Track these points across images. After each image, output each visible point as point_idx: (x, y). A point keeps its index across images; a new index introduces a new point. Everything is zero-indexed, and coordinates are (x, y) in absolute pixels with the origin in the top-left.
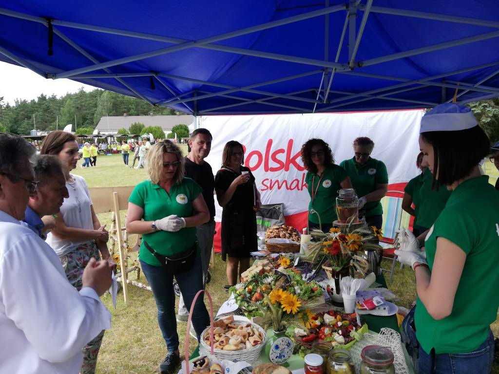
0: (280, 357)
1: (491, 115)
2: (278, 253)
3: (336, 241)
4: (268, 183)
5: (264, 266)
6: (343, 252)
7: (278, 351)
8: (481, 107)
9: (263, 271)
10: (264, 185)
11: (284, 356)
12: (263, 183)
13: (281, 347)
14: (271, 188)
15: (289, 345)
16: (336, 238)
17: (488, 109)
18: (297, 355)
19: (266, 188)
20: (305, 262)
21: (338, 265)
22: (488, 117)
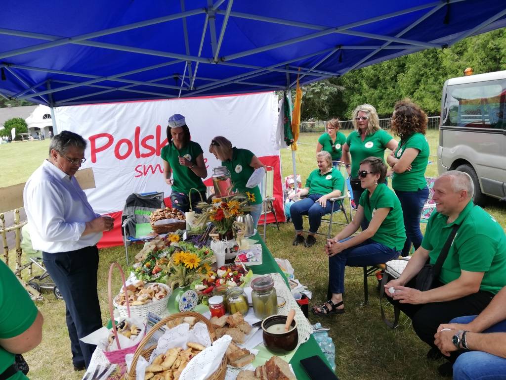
0: (188, 307)
1: (328, 93)
2: (166, 233)
3: (220, 209)
4: (141, 169)
5: (156, 244)
6: (226, 217)
7: (186, 303)
8: (319, 87)
9: (156, 249)
10: (137, 171)
11: (191, 306)
12: (136, 169)
13: (188, 299)
14: (145, 173)
15: (193, 296)
16: (219, 207)
17: (325, 88)
18: (201, 304)
19: (140, 174)
20: (193, 236)
21: (223, 229)
22: (326, 95)
